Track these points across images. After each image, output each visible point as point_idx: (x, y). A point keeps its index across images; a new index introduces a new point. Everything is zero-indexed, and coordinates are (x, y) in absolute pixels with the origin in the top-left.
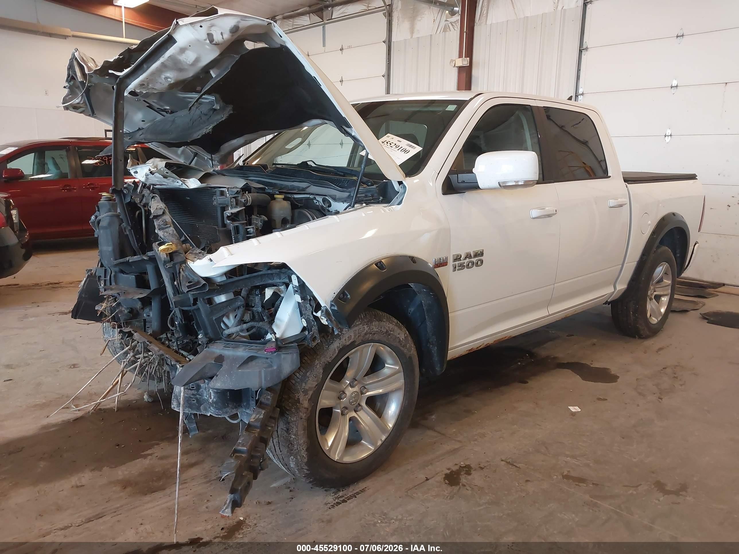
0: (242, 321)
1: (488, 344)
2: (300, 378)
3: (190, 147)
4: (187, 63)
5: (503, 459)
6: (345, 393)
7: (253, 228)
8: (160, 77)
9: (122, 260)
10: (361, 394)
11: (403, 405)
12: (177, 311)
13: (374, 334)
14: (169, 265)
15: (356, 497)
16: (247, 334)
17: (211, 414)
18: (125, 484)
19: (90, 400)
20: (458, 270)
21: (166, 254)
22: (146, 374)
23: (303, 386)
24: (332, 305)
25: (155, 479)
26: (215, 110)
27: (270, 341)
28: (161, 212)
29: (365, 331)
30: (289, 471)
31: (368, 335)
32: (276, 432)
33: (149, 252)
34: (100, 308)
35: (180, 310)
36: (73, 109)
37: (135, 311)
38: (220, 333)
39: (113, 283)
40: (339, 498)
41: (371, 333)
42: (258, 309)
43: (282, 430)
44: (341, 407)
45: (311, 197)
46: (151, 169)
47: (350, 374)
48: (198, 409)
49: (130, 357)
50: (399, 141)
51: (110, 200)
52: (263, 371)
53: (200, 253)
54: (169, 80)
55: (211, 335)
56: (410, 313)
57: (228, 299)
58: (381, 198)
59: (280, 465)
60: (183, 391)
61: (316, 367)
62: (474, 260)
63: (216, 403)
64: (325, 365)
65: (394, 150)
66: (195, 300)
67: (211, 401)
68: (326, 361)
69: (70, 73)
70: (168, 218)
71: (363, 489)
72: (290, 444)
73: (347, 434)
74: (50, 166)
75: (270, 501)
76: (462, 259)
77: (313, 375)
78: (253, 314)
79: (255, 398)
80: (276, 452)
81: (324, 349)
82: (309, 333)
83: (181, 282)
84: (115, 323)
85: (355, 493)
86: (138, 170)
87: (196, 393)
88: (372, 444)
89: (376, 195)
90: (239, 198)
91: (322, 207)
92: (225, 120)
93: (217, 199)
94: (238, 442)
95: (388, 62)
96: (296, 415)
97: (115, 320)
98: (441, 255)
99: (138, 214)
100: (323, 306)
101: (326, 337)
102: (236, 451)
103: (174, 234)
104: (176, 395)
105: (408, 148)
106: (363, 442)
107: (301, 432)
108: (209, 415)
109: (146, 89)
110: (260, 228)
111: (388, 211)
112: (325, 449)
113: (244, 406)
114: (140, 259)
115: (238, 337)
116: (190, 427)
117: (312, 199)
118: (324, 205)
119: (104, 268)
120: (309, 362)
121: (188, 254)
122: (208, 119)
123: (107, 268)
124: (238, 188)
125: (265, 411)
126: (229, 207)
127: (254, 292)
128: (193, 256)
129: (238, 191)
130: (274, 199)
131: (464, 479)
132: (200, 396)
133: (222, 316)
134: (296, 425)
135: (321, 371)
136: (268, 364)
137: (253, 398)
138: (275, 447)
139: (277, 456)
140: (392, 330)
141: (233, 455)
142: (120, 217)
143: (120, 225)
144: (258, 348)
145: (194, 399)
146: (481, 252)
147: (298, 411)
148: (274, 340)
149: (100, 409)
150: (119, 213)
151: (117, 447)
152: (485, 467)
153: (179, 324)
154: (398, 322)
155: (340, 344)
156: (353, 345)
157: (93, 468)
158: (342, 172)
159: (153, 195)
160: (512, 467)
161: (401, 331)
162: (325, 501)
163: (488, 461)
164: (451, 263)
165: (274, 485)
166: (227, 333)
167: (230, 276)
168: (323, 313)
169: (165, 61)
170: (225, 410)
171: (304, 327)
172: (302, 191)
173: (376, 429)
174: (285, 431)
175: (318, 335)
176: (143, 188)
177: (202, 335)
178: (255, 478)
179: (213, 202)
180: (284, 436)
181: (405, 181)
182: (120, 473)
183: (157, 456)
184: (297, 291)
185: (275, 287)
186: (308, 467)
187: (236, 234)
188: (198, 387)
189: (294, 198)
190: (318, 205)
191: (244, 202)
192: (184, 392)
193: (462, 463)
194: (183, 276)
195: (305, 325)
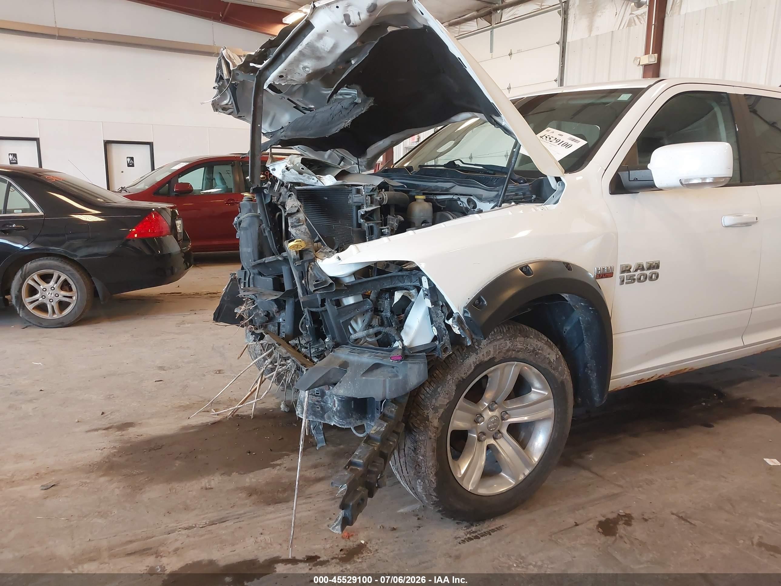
0: (369, 326)
1: (663, 375)
2: (430, 393)
3: (336, 151)
4: (325, 50)
5: (675, 512)
6: (482, 417)
7: (388, 228)
8: (298, 66)
9: (259, 261)
10: (502, 420)
11: (552, 437)
12: (306, 314)
13: (518, 351)
14: (298, 263)
15: (491, 535)
16: (374, 339)
17: (335, 424)
18: (252, 492)
19: (230, 405)
20: (627, 283)
21: (296, 251)
22: (284, 382)
23: (433, 402)
24: (465, 312)
25: (280, 490)
26: (356, 103)
27: (397, 348)
28: (295, 210)
29: (508, 347)
30: (417, 496)
31: (511, 352)
32: (403, 451)
33: (284, 253)
34: (238, 311)
35: (308, 311)
36: (222, 110)
37: (271, 315)
38: (347, 337)
39: (252, 286)
40: (472, 533)
41: (514, 350)
42: (387, 314)
43: (409, 449)
44: (477, 432)
45: (455, 197)
46: (288, 165)
47: (489, 395)
48: (322, 417)
49: (268, 363)
50: (560, 135)
51: (252, 201)
52: (387, 380)
53: (330, 252)
54: (307, 69)
55: (338, 339)
56: (565, 332)
57: (356, 302)
58: (534, 196)
59: (408, 489)
60: (307, 396)
61: (449, 383)
62: (648, 273)
63: (339, 412)
64: (459, 381)
65: (554, 145)
66: (323, 301)
67: (335, 409)
68: (459, 377)
69: (219, 73)
70: (301, 216)
71: (500, 527)
72: (417, 465)
73: (483, 463)
74: (218, 181)
75: (395, 527)
76: (631, 270)
77: (445, 392)
78: (382, 319)
79: (380, 410)
80: (403, 473)
81: (458, 364)
82: (439, 343)
83: (309, 280)
84: (252, 326)
85: (490, 530)
86: (276, 167)
87: (321, 399)
88: (513, 478)
89: (528, 193)
90: (375, 196)
91: (466, 208)
92: (365, 112)
93: (353, 198)
94: (355, 453)
95: (562, 65)
96: (424, 434)
97: (253, 323)
98: (605, 265)
99: (279, 215)
100: (455, 313)
101: (460, 350)
102: (351, 463)
103: (306, 232)
104: (301, 401)
105: (570, 142)
106: (502, 474)
107: (430, 454)
108: (332, 425)
109: (285, 81)
110: (395, 229)
111: (541, 210)
112: (457, 476)
113: (369, 417)
114: (275, 259)
115: (365, 343)
116: (318, 438)
117: (456, 200)
118: (468, 206)
119: (244, 270)
120: (441, 376)
121: (319, 252)
122: (348, 113)
123: (247, 270)
124: (374, 185)
125: (387, 424)
126: (365, 206)
127: (383, 295)
128: (323, 255)
129: (373, 188)
130: (415, 200)
131: (621, 529)
132: (325, 404)
133: (349, 319)
134: (424, 446)
135: (454, 388)
136: (393, 374)
137: (378, 410)
138: (402, 467)
139: (404, 477)
140: (540, 349)
141: (348, 468)
142: (261, 218)
143: (260, 226)
144: (384, 355)
145: (318, 406)
146: (656, 263)
147: (427, 430)
148: (400, 347)
149: (238, 415)
150: (259, 214)
151: (248, 454)
152: (650, 519)
153: (309, 327)
154: (549, 340)
155: (476, 359)
156: (491, 362)
157: (223, 472)
158: (492, 170)
159: (290, 193)
160: (686, 523)
161: (552, 351)
162: (455, 535)
163: (654, 512)
164: (617, 274)
165: (402, 510)
166: (354, 337)
167: (359, 277)
168: (455, 320)
169: (303, 49)
170: (348, 420)
171: (435, 336)
172: (446, 192)
173: (518, 462)
174: (413, 450)
175: (450, 346)
176: (281, 186)
177: (329, 339)
178: (371, 495)
179: (348, 201)
180: (411, 455)
181: (564, 178)
182: (248, 480)
183: (286, 467)
184: (427, 295)
185: (406, 291)
186: (437, 493)
187: (370, 235)
188: (323, 394)
189: (437, 199)
190: (462, 207)
191: (379, 200)
192: (308, 398)
193: (620, 511)
194: (311, 274)
195: (436, 334)
